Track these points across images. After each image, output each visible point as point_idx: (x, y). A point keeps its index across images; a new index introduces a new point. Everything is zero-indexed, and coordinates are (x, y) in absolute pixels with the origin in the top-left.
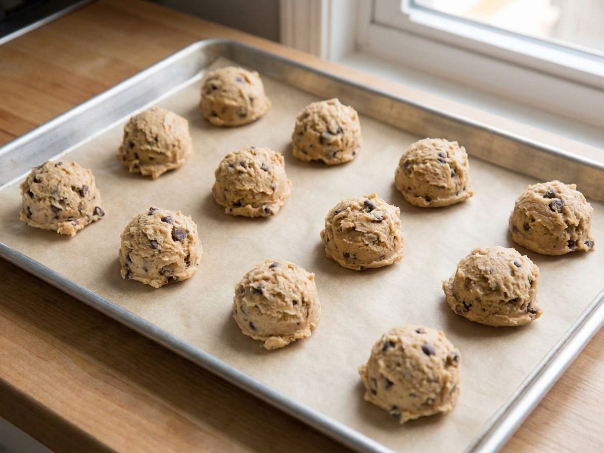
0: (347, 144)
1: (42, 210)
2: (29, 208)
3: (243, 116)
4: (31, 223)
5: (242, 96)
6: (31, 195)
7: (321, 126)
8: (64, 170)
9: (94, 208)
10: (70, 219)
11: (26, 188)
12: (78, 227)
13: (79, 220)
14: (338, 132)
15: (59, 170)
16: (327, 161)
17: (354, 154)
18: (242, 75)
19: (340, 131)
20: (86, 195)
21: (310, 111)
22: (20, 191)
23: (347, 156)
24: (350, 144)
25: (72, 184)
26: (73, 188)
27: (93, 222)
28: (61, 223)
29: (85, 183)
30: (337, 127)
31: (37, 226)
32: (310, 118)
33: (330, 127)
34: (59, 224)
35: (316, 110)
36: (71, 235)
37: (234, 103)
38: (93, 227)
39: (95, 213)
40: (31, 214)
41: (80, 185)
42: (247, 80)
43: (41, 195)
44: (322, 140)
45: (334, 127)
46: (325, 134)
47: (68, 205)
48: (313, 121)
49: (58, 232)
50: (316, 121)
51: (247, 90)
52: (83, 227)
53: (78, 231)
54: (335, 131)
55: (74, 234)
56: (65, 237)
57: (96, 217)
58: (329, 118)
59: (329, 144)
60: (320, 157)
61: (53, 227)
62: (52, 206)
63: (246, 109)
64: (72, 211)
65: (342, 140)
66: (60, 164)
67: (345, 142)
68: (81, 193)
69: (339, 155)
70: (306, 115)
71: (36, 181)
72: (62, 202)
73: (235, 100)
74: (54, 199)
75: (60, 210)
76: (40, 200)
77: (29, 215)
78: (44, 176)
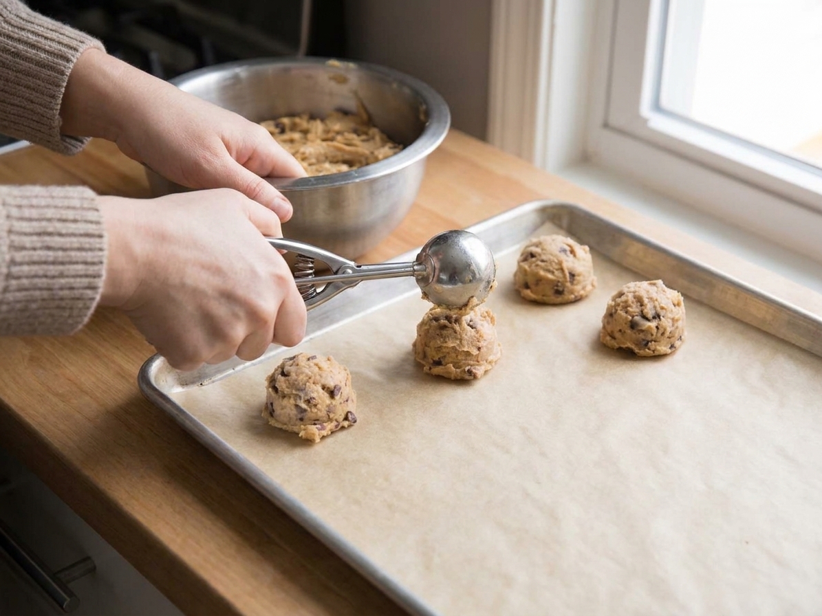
0: (663, 334)
1: (286, 409)
2: (272, 404)
3: (559, 292)
4: (272, 422)
5: (562, 270)
6: (275, 389)
7: (634, 309)
8: (316, 365)
9: (345, 413)
10: (316, 422)
11: (272, 381)
12: (324, 433)
13: (325, 424)
14: (654, 318)
15: (312, 364)
16: (636, 350)
17: (672, 346)
18: (570, 246)
19: (657, 316)
20: (337, 398)
21: (625, 290)
22: (266, 383)
23: (663, 348)
24: (667, 334)
25: (323, 381)
26: (324, 388)
27: (343, 428)
28: (305, 425)
29: (337, 383)
30: (654, 312)
31: (279, 426)
32: (623, 298)
33: (645, 311)
34: (302, 426)
35: (632, 289)
36: (314, 440)
37: (550, 276)
38: (341, 435)
39: (346, 418)
40: (273, 411)
41: (331, 384)
42: (572, 252)
43: (287, 391)
44: (633, 325)
45: (650, 312)
46: (637, 318)
47: (315, 406)
48: (626, 302)
49: (300, 435)
50: (630, 302)
51: (569, 263)
52: (330, 433)
53: (323, 438)
54: (650, 316)
55: (318, 440)
56: (308, 442)
57: (346, 424)
58: (646, 301)
59: (642, 331)
60: (629, 345)
61: (295, 429)
62: (297, 406)
63: (563, 285)
64: (319, 413)
65: (657, 327)
66: (314, 357)
67: (661, 331)
68: (332, 394)
69: (652, 345)
70: (621, 295)
71: (283, 374)
72: (308, 402)
73: (553, 273)
74: (300, 397)
75: (305, 410)
76: (284, 397)
77: (272, 413)
78: (293, 369)
